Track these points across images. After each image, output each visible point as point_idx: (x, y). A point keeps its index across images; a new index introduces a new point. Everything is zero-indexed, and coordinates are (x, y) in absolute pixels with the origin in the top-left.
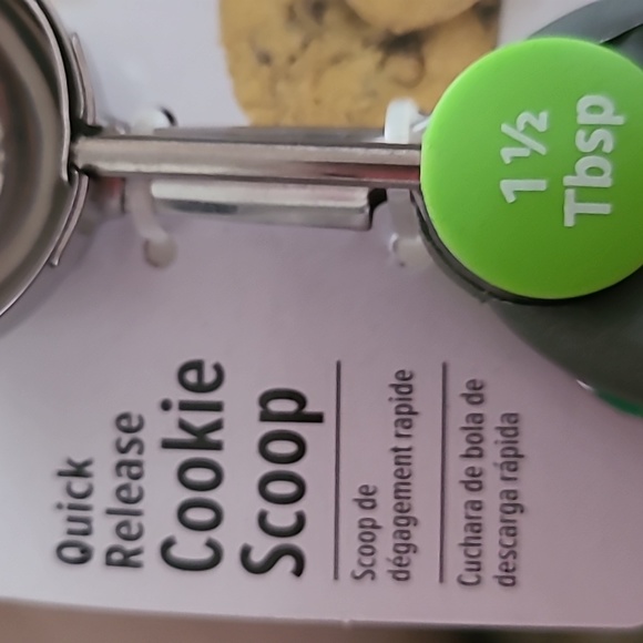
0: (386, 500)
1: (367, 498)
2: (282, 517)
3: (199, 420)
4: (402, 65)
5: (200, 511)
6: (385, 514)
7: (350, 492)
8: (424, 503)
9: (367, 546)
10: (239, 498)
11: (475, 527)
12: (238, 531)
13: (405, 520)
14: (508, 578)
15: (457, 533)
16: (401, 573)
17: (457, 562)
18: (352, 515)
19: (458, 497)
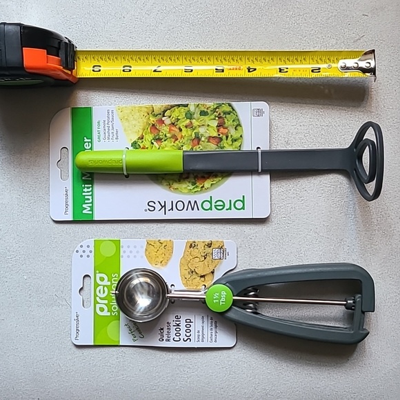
0: (201, 332)
1: (199, 332)
2: (188, 334)
3: (178, 323)
4: (203, 279)
5: (177, 334)
6: (201, 334)
7: (196, 331)
8: (205, 332)
9: (199, 338)
10: (183, 332)
11: (212, 335)
12: (183, 336)
13: (203, 334)
14: (216, 341)
15: (209, 336)
16: (203, 341)
17: (209, 340)
18: (197, 334)
19: (210, 331)
